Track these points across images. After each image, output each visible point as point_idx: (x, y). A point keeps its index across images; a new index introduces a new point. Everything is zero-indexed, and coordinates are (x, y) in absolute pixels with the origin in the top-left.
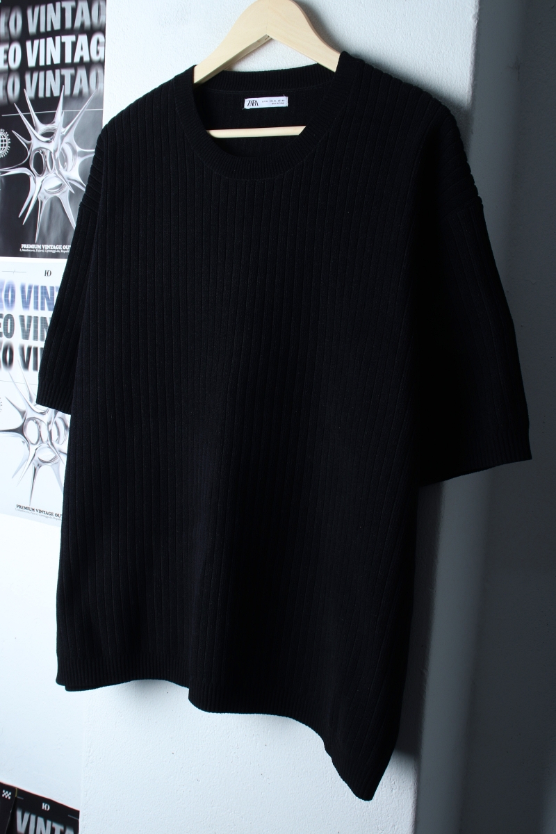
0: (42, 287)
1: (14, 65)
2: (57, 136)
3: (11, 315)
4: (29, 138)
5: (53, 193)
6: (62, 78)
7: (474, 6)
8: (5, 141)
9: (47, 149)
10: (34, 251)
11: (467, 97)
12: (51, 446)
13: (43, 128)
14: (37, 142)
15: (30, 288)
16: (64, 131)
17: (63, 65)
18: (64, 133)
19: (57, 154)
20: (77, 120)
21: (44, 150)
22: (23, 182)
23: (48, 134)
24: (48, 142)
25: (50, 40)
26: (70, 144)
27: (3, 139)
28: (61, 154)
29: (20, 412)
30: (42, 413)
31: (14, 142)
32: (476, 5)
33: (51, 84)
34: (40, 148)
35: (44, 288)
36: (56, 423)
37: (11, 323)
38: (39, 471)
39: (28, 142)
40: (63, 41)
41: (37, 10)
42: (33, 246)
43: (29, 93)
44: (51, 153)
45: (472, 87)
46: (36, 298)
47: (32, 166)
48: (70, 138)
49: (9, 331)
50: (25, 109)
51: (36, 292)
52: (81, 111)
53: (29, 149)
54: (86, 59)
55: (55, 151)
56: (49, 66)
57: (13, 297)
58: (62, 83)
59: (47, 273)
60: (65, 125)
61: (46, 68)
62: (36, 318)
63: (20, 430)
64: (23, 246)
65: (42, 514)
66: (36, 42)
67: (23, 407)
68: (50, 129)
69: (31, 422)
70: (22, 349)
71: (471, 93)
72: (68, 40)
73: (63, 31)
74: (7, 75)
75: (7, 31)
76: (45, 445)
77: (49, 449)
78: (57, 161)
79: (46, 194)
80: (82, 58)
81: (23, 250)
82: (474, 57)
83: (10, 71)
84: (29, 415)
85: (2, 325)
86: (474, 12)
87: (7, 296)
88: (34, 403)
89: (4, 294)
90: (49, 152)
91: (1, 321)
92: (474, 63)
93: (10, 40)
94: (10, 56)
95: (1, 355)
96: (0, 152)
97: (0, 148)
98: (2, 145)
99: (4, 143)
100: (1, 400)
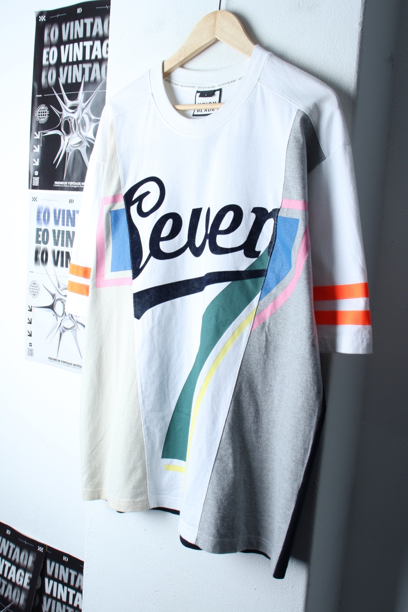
0: (67, 210)
1: (53, 61)
2: (79, 109)
3: (47, 229)
4: (61, 110)
5: (76, 147)
6: (84, 70)
7: (359, 16)
8: (46, 112)
10: (62, 186)
11: (353, 80)
12: (72, 319)
13: (70, 103)
14: (66, 113)
15: (60, 211)
16: (84, 105)
17: (84, 61)
18: (84, 107)
19: (79, 121)
20: (92, 98)
21: (70, 118)
22: (57, 139)
23: (74, 108)
24: (73, 113)
25: (76, 44)
26: (87, 114)
27: (44, 111)
28: (82, 121)
29: (51, 294)
30: (66, 296)
31: (52, 114)
32: (361, 16)
33: (76, 74)
34: (67, 117)
35: (69, 211)
37: (47, 235)
38: (64, 335)
39: (60, 113)
40: (84, 45)
41: (68, 25)
42: (62, 183)
43: (62, 80)
44: (75, 120)
45: (358, 73)
46: (63, 218)
47: (62, 129)
48: (88, 110)
49: (45, 240)
50: (59, 91)
51: (64, 214)
52: (95, 92)
53: (61, 117)
54: (99, 57)
55: (78, 119)
56: (75, 62)
57: (49, 217)
58: (83, 73)
59: (71, 201)
60: (84, 102)
61: (73, 63)
62: (63, 231)
63: (52, 307)
64: (55, 182)
65: (65, 364)
66: (67, 46)
67: (54, 292)
68: (74, 104)
69: (59, 302)
70: (54, 252)
71: (356, 77)
72: (88, 44)
73: (85, 39)
74: (48, 68)
75: (49, 39)
76: (67, 318)
77: (70, 320)
78: (79, 126)
79: (71, 148)
80: (96, 56)
81: (56, 186)
82: (358, 52)
83: (50, 66)
84: (57, 297)
85: (42, 235)
86: (359, 21)
87: (44, 216)
88: (61, 289)
89: (43, 215)
90: (73, 119)
91: (41, 233)
92: (358, 57)
93: (51, 46)
94: (50, 56)
95: (40, 256)
96: (42, 120)
97: (42, 117)
98: (43, 115)
99: (45, 114)
100: (39, 287)
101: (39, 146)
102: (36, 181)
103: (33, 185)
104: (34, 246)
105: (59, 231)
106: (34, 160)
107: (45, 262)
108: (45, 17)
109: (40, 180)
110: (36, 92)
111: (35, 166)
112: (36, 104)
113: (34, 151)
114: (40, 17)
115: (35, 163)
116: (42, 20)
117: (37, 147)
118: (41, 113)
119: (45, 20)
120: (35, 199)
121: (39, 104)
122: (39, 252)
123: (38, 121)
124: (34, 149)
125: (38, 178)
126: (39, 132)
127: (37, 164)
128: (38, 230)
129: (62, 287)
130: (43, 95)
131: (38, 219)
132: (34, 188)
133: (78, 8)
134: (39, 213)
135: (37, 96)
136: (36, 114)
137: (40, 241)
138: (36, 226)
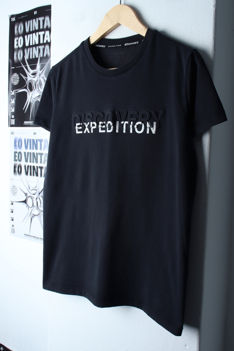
0: (33, 139)
1: (21, 46)
2: (38, 75)
3: (21, 152)
4: (26, 76)
5: (36, 99)
6: (39, 50)
8: (17, 78)
9: (34, 80)
10: (29, 124)
11: (211, 44)
12: (38, 209)
13: (32, 71)
14: (30, 78)
15: (28, 140)
17: (39, 44)
18: (40, 73)
20: (45, 67)
21: (32, 81)
22: (24, 95)
23: (34, 74)
24: (34, 77)
25: (34, 34)
26: (43, 78)
27: (16, 77)
28: (39, 82)
29: (25, 194)
30: (34, 194)
31: (21, 79)
33: (35, 53)
34: (31, 80)
35: (33, 140)
36: (39, 198)
37: (21, 155)
38: (33, 219)
39: (26, 78)
40: (39, 34)
41: (29, 22)
42: (29, 122)
43: (26, 57)
44: (35, 82)
45: (214, 39)
46: (30, 144)
47: (28, 88)
48: (43, 75)
49: (20, 159)
50: (25, 64)
51: (30, 142)
52: (47, 63)
53: (26, 81)
54: (49, 41)
55: (37, 81)
56: (34, 45)
57: (21, 144)
58: (39, 52)
59: (35, 134)
60: (41, 70)
62: (30, 153)
63: (25, 202)
64: (25, 122)
65: (35, 238)
66: (29, 36)
67: (26, 192)
68: (35, 72)
69: (29, 198)
70: (25, 167)
71: (213, 42)
72: (41, 33)
73: (39, 30)
74: (18, 50)
75: (18, 32)
76: (35, 208)
77: (37, 210)
78: (38, 85)
79: (34, 100)
80: (47, 41)
81: (25, 124)
82: (214, 25)
83: (19, 48)
84: (28, 195)
85: (17, 156)
86: (213, 4)
87: (19, 144)
88: (31, 190)
89: (18, 143)
90: (34, 82)
91: (17, 154)
93: (19, 36)
94: (19, 42)
95: (17, 169)
96: (15, 83)
97: (15, 81)
98: (16, 80)
99: (17, 79)
100: (17, 189)
101: (14, 99)
102: (13, 122)
103: (11, 124)
104: (13, 163)
105: (28, 153)
106: (11, 108)
107: (20, 173)
108: (15, 18)
109: (15, 121)
110: (11, 66)
111: (12, 112)
112: (11, 73)
113: (11, 102)
114: (12, 18)
115: (12, 110)
116: (13, 20)
117: (13, 100)
118: (15, 78)
119: (15, 20)
120: (12, 133)
121: (13, 73)
122: (16, 167)
123: (13, 84)
124: (11, 101)
125: (14, 120)
126: (14, 91)
127: (13, 111)
128: (15, 153)
129: (31, 188)
130: (15, 68)
131: (15, 146)
132: (12, 126)
133: (35, 11)
134: (15, 142)
135: (12, 68)
136: (12, 80)
137: (17, 160)
138: (14, 150)
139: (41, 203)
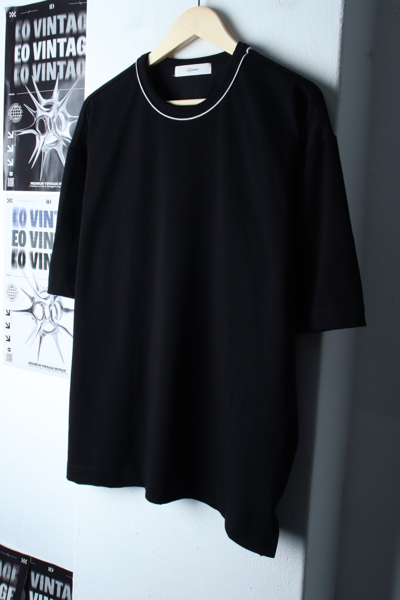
1: (25, 59)
2: (54, 108)
3: (24, 231)
4: (35, 109)
5: (52, 146)
6: (58, 67)
7: (340, 13)
8: (19, 111)
9: (47, 117)
10: (39, 186)
11: (335, 76)
12: (52, 321)
13: (44, 102)
14: (41, 112)
15: (37, 212)
16: (59, 103)
17: (58, 58)
18: (59, 105)
19: (55, 120)
20: (68, 97)
21: (45, 117)
22: (32, 138)
23: (49, 106)
24: (48, 111)
25: (49, 41)
26: (63, 112)
27: (18, 110)
28: (57, 120)
29: (30, 298)
30: (45, 299)
31: (26, 113)
33: (50, 71)
34: (42, 116)
35: (46, 212)
36: (55, 305)
37: (24, 236)
38: (44, 339)
39: (35, 112)
40: (58, 42)
41: (40, 21)
42: (38, 183)
43: (35, 78)
44: (50, 119)
45: (339, 69)
46: (41, 219)
47: (37, 128)
48: (63, 108)
49: (22, 242)
50: (32, 89)
51: (41, 215)
52: (71, 90)
53: (35, 116)
54: (74, 54)
55: (53, 118)
56: (48, 59)
57: (25, 218)
58: (58, 71)
59: (48, 202)
60: (60, 100)
61: (46, 61)
62: (41, 233)
63: (31, 310)
64: (32, 183)
65: (47, 369)
66: (40, 43)
67: (32, 295)
68: (49, 103)
69: (38, 304)
70: (32, 254)
71: (338, 73)
72: (62, 41)
73: (58, 35)
74: (20, 66)
75: (20, 36)
76: (47, 321)
77: (50, 324)
78: (54, 124)
79: (47, 147)
80: (71, 54)
81: (32, 186)
82: (340, 48)
83: (22, 63)
84: (36, 301)
85: (18, 238)
86: (340, 18)
87: (21, 218)
88: (40, 292)
89: (19, 216)
90: (49, 118)
92: (340, 53)
93: (23, 42)
94: (22, 53)
95: (17, 259)
96: (16, 119)
97: (16, 116)
98: (17, 114)
99: (18, 113)
100: (17, 290)
101: (13, 146)
102: (11, 182)
103: (8, 186)
104: (11, 248)
106: (8, 160)
107: (22, 264)
108: (15, 13)
109: (15, 180)
110: (9, 90)
111: (9, 166)
112: (9, 102)
113: (8, 151)
114: (10, 13)
115: (9, 163)
116: (13, 16)
117: (11, 147)
118: (15, 112)
119: (15, 16)
120: (10, 201)
121: (13, 102)
122: (16, 254)
123: (12, 121)
124: (8, 149)
125: (13, 179)
126: (13, 132)
127: (12, 164)
128: (15, 232)
129: (41, 289)
130: (16, 94)
131: (14, 221)
132: (9, 189)
133: (51, 4)
134: (15, 214)
135: (10, 94)
136: (9, 113)
137: (17, 243)
138: (12, 228)
139: (57, 313)
